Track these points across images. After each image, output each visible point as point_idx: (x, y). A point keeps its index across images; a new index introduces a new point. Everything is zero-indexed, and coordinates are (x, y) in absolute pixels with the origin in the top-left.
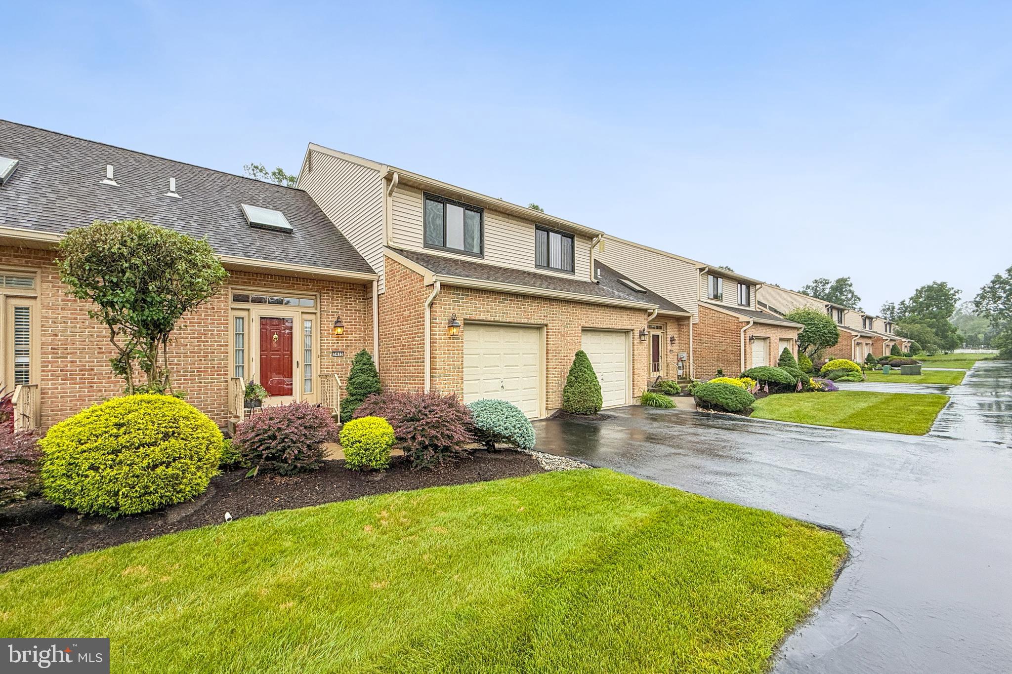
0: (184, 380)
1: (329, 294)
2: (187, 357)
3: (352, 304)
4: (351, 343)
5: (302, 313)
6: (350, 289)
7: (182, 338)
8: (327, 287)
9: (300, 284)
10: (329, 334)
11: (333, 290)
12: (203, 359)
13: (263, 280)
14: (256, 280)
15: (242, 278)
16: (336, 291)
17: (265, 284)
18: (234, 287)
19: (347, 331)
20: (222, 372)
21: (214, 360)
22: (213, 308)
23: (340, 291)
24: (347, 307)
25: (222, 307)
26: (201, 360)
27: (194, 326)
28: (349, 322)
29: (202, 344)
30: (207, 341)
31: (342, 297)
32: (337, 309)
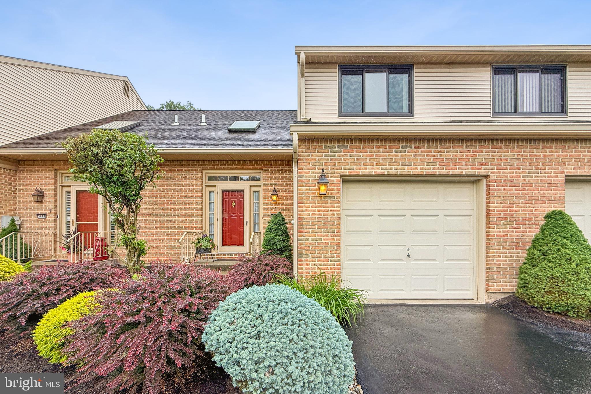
0: (178, 232)
1: (268, 170)
2: (179, 217)
3: (287, 177)
4: (286, 208)
5: (251, 186)
6: (285, 165)
7: (177, 206)
8: (267, 165)
9: (247, 165)
10: (269, 201)
11: (272, 167)
12: (187, 219)
13: (222, 165)
14: (218, 165)
15: (209, 165)
16: (274, 167)
17: (224, 168)
18: (206, 171)
19: (283, 198)
20: (198, 228)
21: (193, 220)
22: (193, 186)
23: (277, 168)
24: (283, 179)
25: (198, 185)
26: (186, 220)
27: (183, 198)
28: (285, 191)
29: (187, 209)
30: (190, 208)
31: (279, 172)
32: (275, 181)
